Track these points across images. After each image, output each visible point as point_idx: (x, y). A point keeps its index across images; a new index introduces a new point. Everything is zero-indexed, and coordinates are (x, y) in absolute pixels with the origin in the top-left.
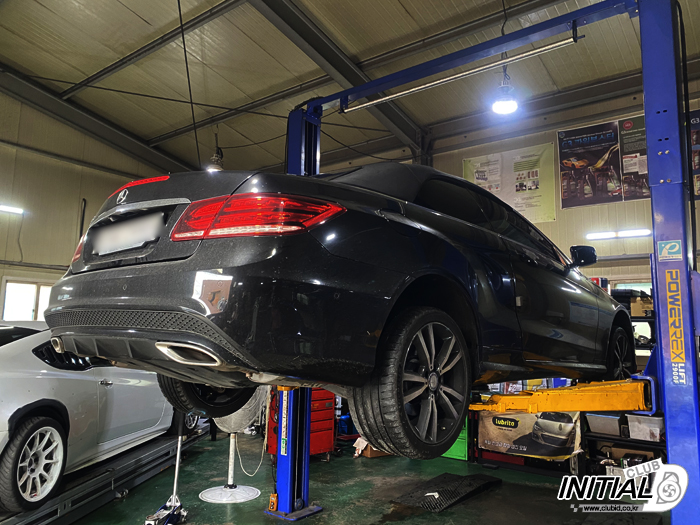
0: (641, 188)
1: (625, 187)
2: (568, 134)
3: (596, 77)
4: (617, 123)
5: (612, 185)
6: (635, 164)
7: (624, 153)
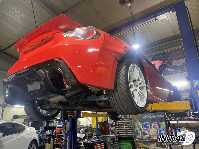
0: (178, 70)
1: (173, 70)
2: (154, 56)
3: (161, 39)
4: (168, 51)
5: (169, 70)
6: (175, 63)
7: (172, 60)
